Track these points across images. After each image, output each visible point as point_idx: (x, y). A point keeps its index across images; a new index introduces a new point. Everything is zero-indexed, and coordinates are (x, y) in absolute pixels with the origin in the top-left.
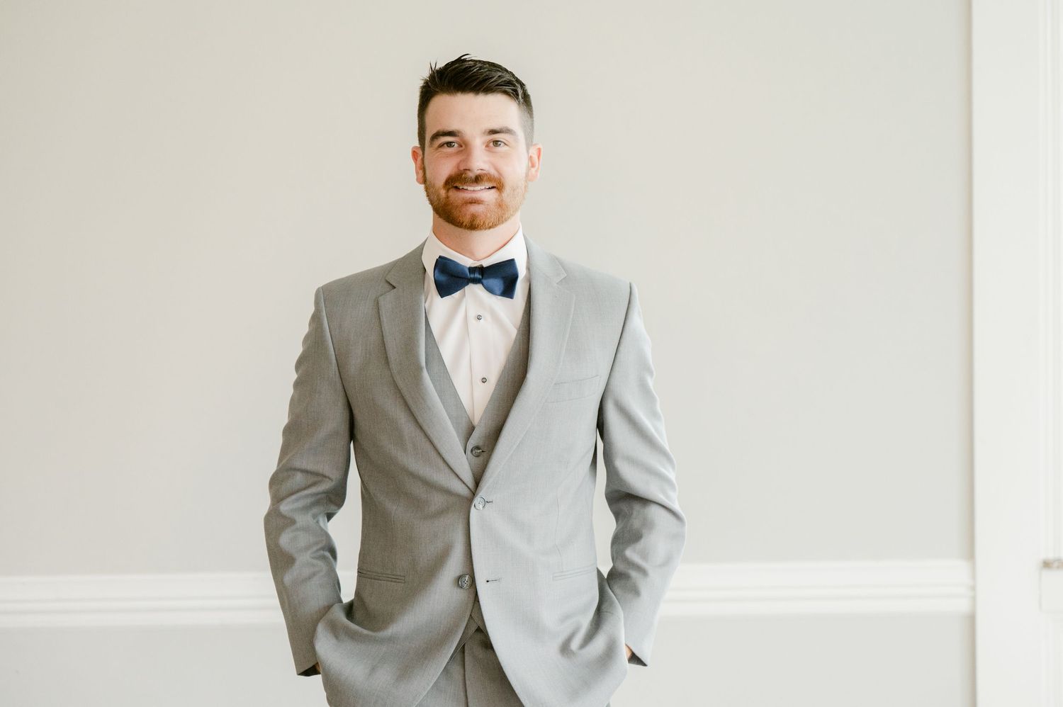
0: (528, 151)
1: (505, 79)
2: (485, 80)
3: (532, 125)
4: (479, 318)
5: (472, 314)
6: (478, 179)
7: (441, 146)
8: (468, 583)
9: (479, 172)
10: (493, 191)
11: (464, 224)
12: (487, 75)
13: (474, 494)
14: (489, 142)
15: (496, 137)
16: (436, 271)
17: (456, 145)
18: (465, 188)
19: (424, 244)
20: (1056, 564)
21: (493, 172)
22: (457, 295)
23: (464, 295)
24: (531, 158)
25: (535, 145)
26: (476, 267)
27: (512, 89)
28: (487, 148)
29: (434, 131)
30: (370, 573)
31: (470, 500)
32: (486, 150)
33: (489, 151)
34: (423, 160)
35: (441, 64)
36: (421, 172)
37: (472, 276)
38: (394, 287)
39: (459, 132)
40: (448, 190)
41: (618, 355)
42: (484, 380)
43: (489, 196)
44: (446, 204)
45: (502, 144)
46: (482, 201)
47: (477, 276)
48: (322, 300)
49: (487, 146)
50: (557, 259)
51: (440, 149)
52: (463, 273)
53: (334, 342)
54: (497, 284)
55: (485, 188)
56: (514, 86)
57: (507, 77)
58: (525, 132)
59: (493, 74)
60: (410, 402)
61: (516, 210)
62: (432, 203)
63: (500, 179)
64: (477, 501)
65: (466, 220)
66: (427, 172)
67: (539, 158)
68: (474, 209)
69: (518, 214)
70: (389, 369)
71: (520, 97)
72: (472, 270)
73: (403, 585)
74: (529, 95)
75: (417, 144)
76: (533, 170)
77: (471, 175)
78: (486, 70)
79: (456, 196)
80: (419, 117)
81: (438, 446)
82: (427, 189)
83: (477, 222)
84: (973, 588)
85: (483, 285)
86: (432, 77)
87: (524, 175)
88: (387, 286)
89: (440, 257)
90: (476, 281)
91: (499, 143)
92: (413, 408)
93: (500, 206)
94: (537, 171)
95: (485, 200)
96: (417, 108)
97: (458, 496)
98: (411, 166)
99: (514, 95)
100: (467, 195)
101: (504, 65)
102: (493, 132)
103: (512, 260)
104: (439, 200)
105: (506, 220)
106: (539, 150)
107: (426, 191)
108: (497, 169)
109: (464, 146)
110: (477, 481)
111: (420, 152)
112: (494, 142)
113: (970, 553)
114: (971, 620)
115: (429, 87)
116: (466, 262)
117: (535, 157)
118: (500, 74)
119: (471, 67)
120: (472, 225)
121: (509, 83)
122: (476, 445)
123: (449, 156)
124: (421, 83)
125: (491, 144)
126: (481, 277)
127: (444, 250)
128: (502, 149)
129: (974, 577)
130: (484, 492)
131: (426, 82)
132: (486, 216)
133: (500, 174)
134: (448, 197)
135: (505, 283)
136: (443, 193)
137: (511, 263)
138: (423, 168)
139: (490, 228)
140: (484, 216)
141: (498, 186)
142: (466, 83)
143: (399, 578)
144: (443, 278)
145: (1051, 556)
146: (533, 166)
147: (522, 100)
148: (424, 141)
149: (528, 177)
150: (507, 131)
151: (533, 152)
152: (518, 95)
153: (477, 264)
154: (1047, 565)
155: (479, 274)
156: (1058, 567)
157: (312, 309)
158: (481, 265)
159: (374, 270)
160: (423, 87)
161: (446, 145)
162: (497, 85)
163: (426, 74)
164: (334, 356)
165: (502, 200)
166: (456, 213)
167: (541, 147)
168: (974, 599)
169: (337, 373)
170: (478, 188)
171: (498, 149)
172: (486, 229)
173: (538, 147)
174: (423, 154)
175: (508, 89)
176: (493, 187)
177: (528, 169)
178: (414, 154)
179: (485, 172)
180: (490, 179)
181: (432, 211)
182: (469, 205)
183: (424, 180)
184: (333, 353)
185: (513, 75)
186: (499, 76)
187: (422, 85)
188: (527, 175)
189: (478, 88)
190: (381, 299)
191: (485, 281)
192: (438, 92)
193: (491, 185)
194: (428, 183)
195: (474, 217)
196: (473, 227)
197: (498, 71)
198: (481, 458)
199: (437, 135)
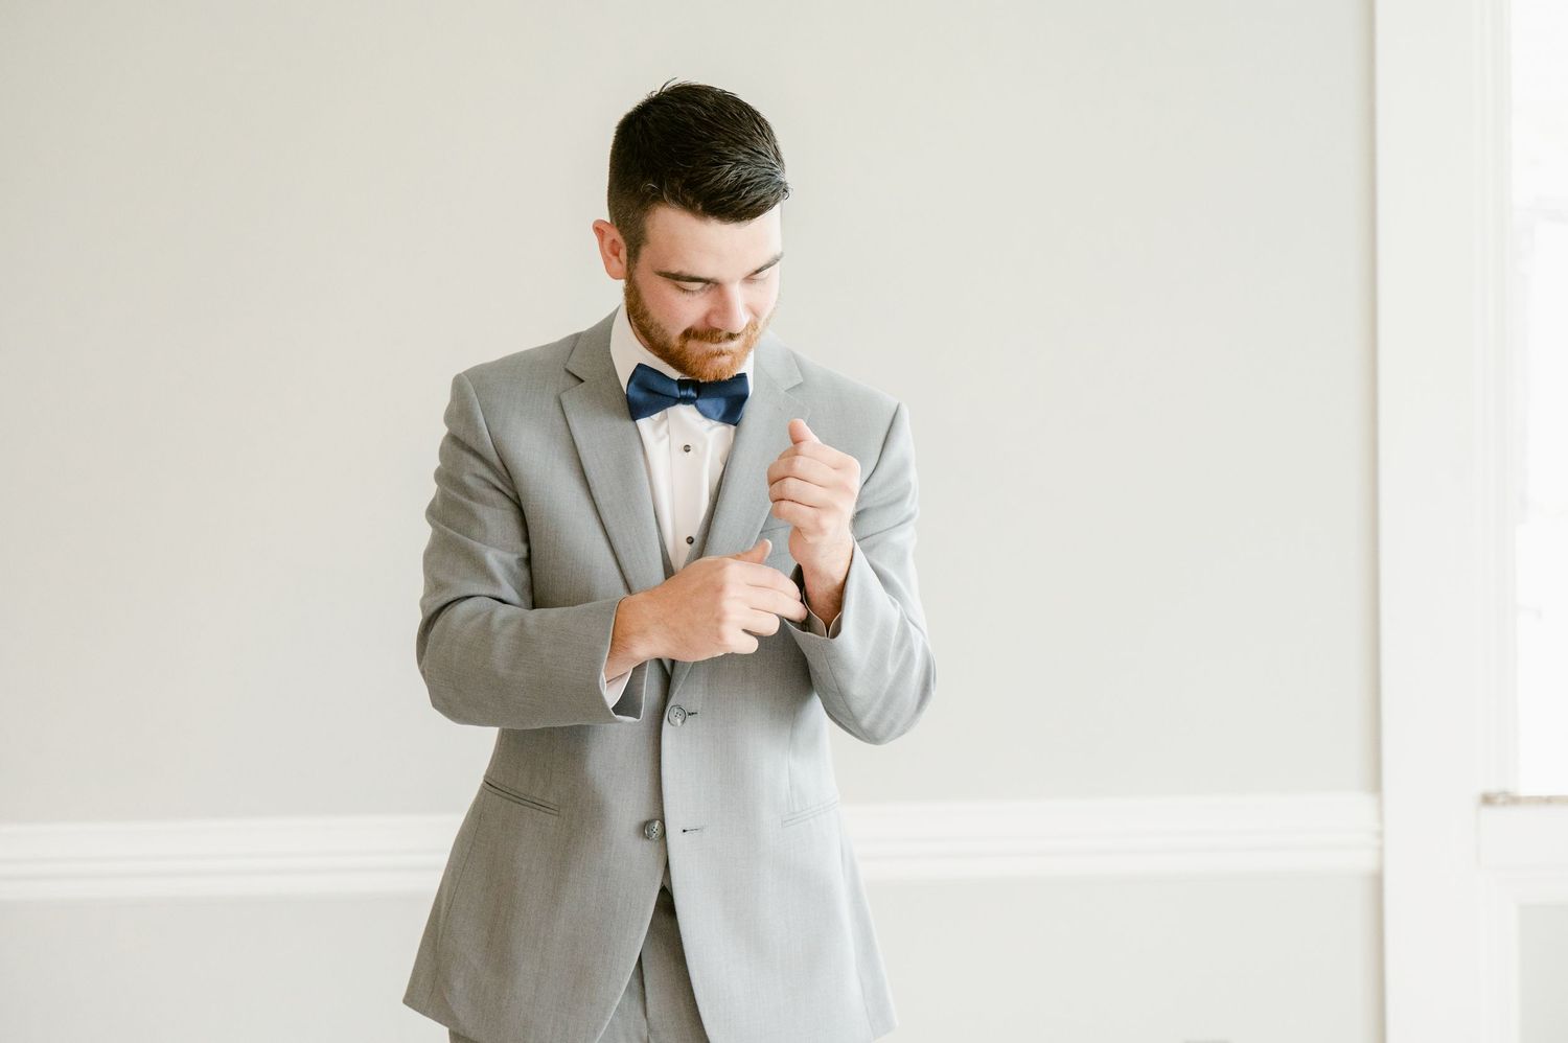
4: (687, 448)
5: (678, 443)
8: (659, 833)
13: (666, 702)
20: (1500, 800)
22: (656, 417)
23: (666, 418)
26: (688, 382)
31: (661, 711)
42: (690, 540)
47: (689, 392)
52: (671, 389)
64: (671, 710)
72: (682, 384)
84: (1380, 835)
85: (697, 406)
89: (638, 366)
103: (742, 376)
113: (1376, 785)
114: (1377, 882)
126: (696, 395)
129: (1381, 817)
135: (728, 404)
137: (739, 379)
144: (640, 395)
145: (1492, 787)
154: (1487, 800)
155: (694, 390)
156: (1504, 804)
168: (1381, 849)
191: (700, 401)
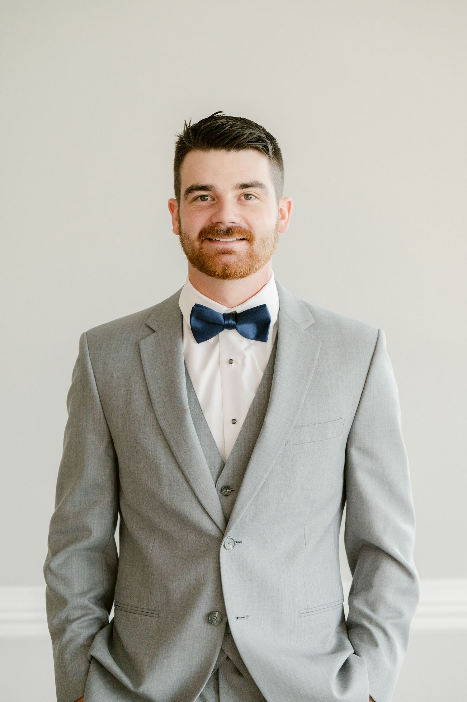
0: (278, 205)
1: (255, 136)
2: (237, 137)
3: (283, 178)
4: (231, 361)
5: (226, 358)
6: (229, 232)
7: (195, 199)
8: (218, 620)
9: (230, 225)
10: (244, 242)
11: (217, 273)
12: (238, 133)
13: (223, 533)
14: (241, 195)
15: (247, 190)
16: (193, 318)
17: (209, 199)
18: (218, 239)
19: (179, 292)
21: (244, 225)
22: (212, 340)
23: (219, 340)
24: (281, 210)
25: (285, 198)
26: (230, 314)
27: (263, 146)
28: (238, 202)
29: (189, 185)
30: (126, 607)
31: (219, 540)
32: (238, 203)
33: (240, 204)
34: (178, 210)
35: (195, 121)
36: (177, 223)
37: (227, 322)
38: (154, 331)
39: (212, 187)
40: (202, 242)
41: (363, 399)
42: (234, 421)
43: (240, 247)
44: (201, 255)
45: (253, 197)
46: (234, 252)
47: (231, 322)
48: (87, 345)
49: (239, 199)
50: (307, 306)
51: (195, 203)
52: (218, 320)
53: (98, 385)
54: (251, 328)
55: (237, 240)
56: (265, 142)
57: (258, 134)
58: (275, 185)
59: (244, 131)
60: (172, 442)
61: (267, 259)
62: (186, 253)
63: (250, 232)
64: (226, 540)
65: (219, 270)
66: (183, 225)
67: (289, 210)
68: (226, 259)
69: (270, 263)
70: (153, 411)
71: (270, 152)
72: (227, 316)
73: (157, 619)
74: (279, 149)
75: (174, 197)
76: (283, 222)
77: (223, 227)
78: (238, 127)
79: (210, 248)
80: (175, 170)
81: (194, 487)
82: (182, 240)
83: (229, 271)
85: (237, 330)
86: (187, 132)
87: (274, 227)
88: (146, 329)
89: (196, 305)
90: (230, 327)
91: (250, 196)
92: (174, 448)
93: (251, 256)
94: (286, 223)
95: (237, 250)
96: (174, 161)
97: (209, 536)
98: (168, 217)
99: (265, 150)
100: (220, 246)
101: (256, 121)
102: (244, 186)
103: (264, 306)
104: (194, 251)
105: (257, 269)
106: (290, 203)
107: (182, 242)
108: (247, 223)
109: (216, 200)
110: (227, 520)
111: (176, 204)
112: (245, 195)
115: (184, 143)
116: (221, 309)
117: (285, 210)
118: (251, 131)
119: (223, 125)
120: (224, 274)
121: (260, 139)
122: (225, 485)
123: (202, 209)
124: (177, 139)
125: (243, 198)
126: (235, 323)
127: (200, 298)
128: (253, 202)
130: (231, 533)
131: (181, 138)
132: (237, 265)
133: (250, 226)
134: (201, 248)
135: (258, 328)
136: (197, 244)
137: (263, 308)
138: (178, 220)
139: (242, 277)
140: (235, 266)
141: (248, 238)
142: (218, 140)
143: (152, 612)
144: (199, 325)
146: (283, 218)
147: (272, 155)
148: (180, 193)
149: (278, 229)
150: (258, 185)
151: (284, 205)
152: (268, 150)
153: (231, 311)
155: (233, 320)
157: (76, 354)
158: (235, 311)
159: (135, 315)
160: (178, 143)
161: (199, 199)
162: (248, 142)
163: (181, 130)
164: (99, 398)
165: (253, 251)
166: (209, 263)
167: (291, 199)
169: (102, 414)
170: (230, 240)
171: (249, 202)
172: (237, 278)
173: (288, 200)
174: (179, 206)
175: (259, 145)
176: (244, 239)
177: (279, 220)
178: (171, 206)
179: (234, 225)
180: (241, 231)
181: (187, 262)
182: (221, 256)
183: (179, 231)
184: (98, 394)
185: (264, 130)
186: (250, 133)
187: (177, 140)
188: (277, 227)
189: (230, 145)
190: (142, 343)
191: (239, 327)
192: (192, 148)
193: (242, 237)
194: (183, 235)
195: (226, 266)
196: (225, 275)
197: (249, 128)
198: (230, 497)
199: (191, 190)
